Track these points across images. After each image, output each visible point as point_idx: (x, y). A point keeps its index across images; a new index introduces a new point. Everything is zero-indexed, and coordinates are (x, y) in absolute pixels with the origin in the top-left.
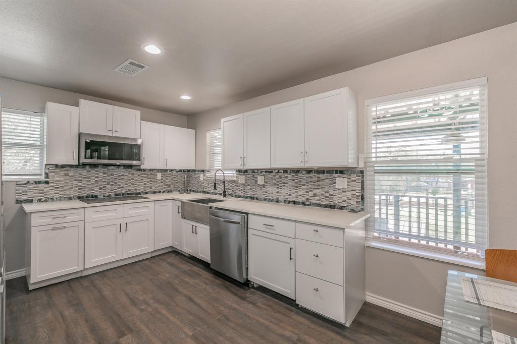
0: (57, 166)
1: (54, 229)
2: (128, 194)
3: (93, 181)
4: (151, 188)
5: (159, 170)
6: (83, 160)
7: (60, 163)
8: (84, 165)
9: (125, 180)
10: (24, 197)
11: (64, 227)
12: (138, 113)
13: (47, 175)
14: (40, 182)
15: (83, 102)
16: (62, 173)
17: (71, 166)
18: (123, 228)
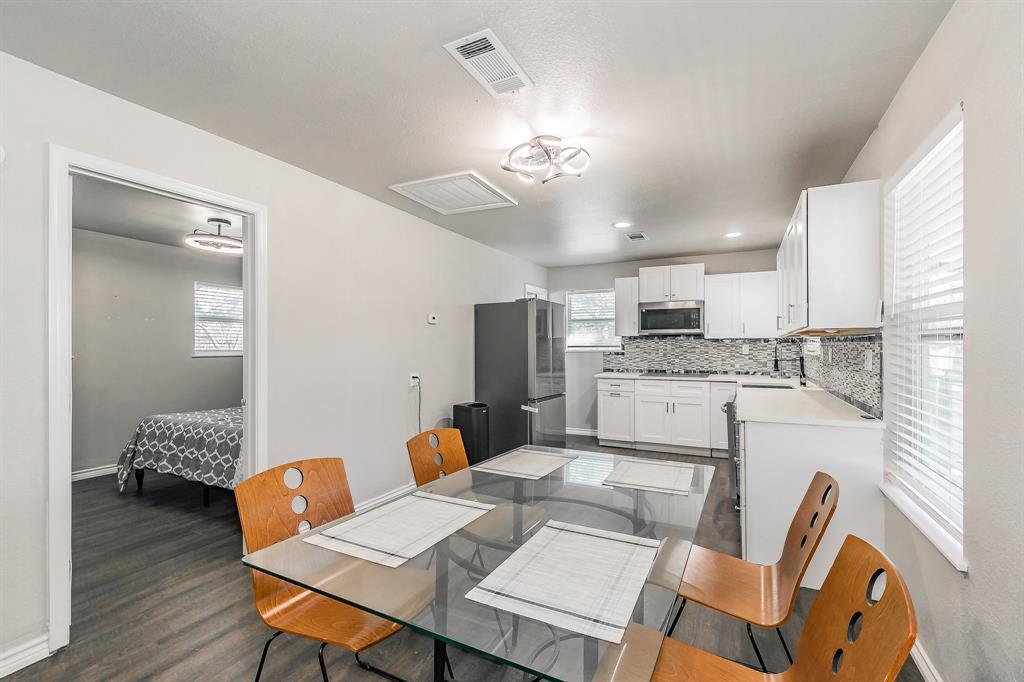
0: (629, 338)
1: (612, 395)
2: (700, 371)
4: (733, 366)
5: (744, 341)
6: (641, 332)
7: (631, 335)
8: (646, 337)
9: (697, 356)
10: (608, 367)
12: (701, 267)
13: (623, 347)
14: (618, 354)
15: (642, 270)
16: (633, 345)
18: (670, 407)
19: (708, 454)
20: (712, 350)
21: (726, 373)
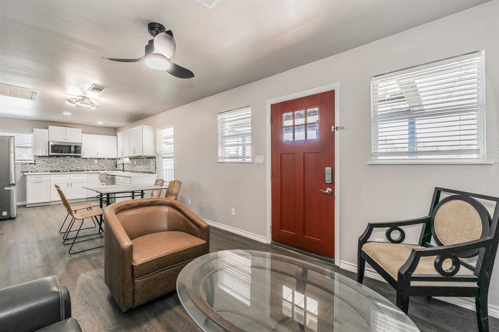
0: (39, 156)
1: (36, 182)
2: (77, 171)
3: (58, 164)
4: (91, 168)
5: (96, 159)
6: (51, 154)
7: (41, 155)
8: (52, 156)
9: (75, 163)
10: (25, 170)
11: (41, 182)
12: (80, 130)
13: (35, 161)
14: (31, 164)
15: (50, 127)
16: (42, 160)
17: (46, 156)
18: (70, 185)
19: (85, 200)
20: (82, 161)
21: (88, 171)
